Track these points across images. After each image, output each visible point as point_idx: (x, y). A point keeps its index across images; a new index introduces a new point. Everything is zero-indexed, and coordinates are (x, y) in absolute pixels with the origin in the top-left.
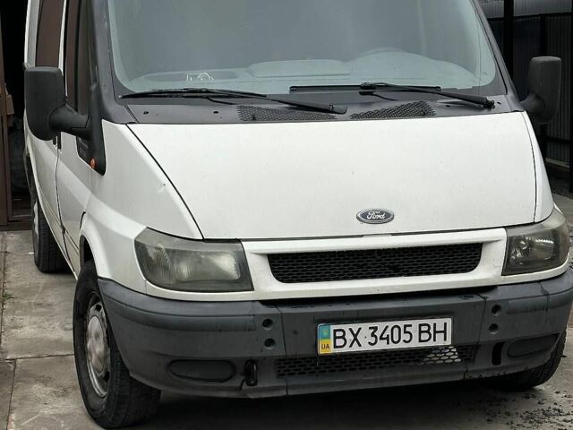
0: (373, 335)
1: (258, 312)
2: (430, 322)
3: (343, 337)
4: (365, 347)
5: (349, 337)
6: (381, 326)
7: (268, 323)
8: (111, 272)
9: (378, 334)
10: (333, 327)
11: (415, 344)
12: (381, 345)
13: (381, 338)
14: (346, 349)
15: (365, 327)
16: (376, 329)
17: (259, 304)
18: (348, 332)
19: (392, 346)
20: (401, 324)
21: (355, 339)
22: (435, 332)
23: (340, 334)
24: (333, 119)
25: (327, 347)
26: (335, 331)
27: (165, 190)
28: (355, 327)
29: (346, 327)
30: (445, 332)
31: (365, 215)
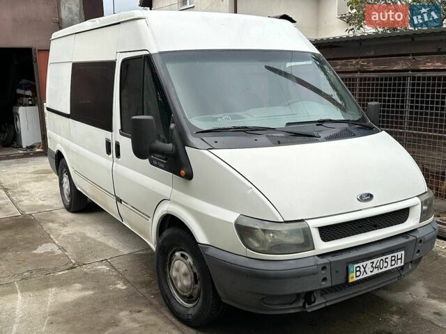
0: (372, 266)
1: (319, 263)
2: (395, 254)
3: (359, 271)
4: (370, 274)
5: (362, 270)
6: (375, 260)
7: (324, 268)
8: (209, 240)
9: (374, 266)
10: (356, 266)
11: (389, 268)
12: (376, 271)
13: (376, 268)
14: (361, 277)
15: (369, 262)
16: (373, 263)
17: (317, 257)
18: (362, 267)
19: (380, 271)
20: (384, 258)
21: (365, 271)
22: (398, 259)
23: (358, 269)
24: (317, 141)
25: (353, 278)
26: (356, 267)
27: (253, 191)
28: (364, 264)
29: (360, 265)
30: (401, 259)
31: (361, 197)
